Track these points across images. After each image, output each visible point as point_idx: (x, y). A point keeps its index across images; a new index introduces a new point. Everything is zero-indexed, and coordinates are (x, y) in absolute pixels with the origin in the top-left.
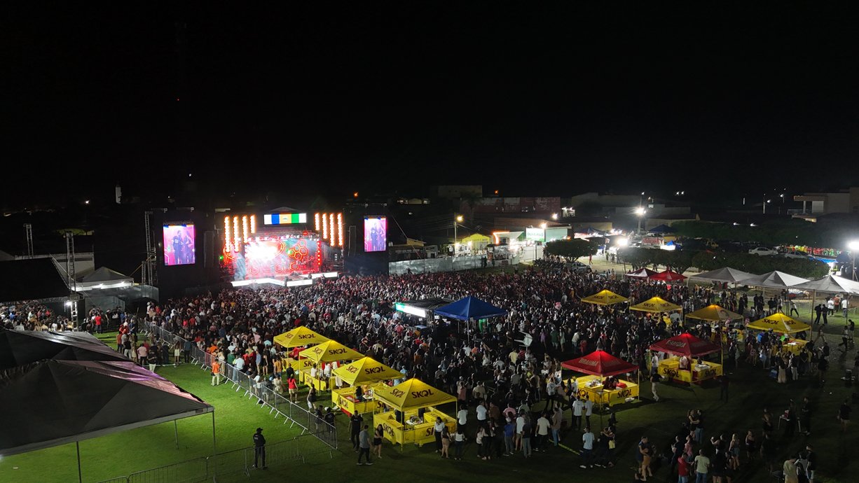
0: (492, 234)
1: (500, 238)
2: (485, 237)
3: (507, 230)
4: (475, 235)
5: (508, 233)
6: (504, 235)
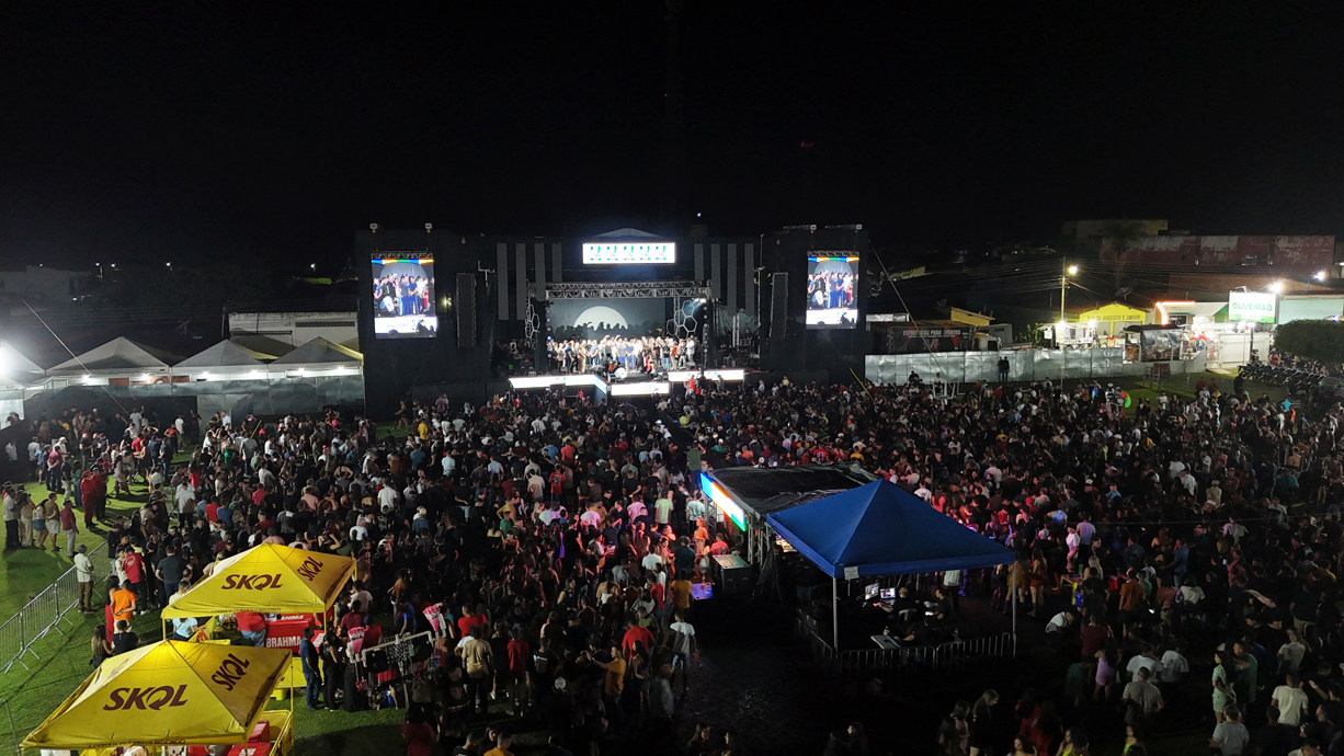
0: (1152, 306)
1: (1171, 315)
2: (1134, 312)
3: (1190, 299)
4: (1111, 306)
5: (1192, 304)
6: (1179, 308)
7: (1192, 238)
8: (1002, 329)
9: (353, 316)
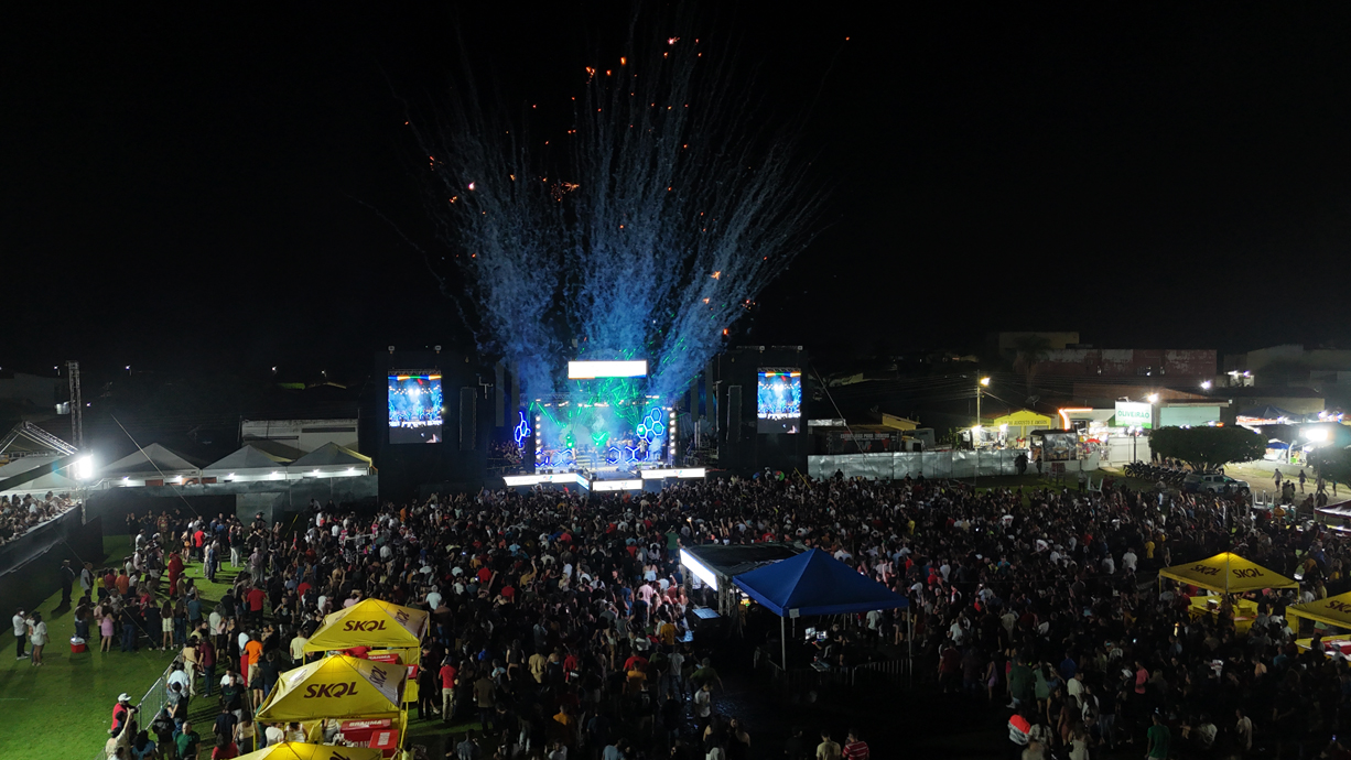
0: (1056, 412)
1: (1073, 421)
4: (1021, 412)
6: (1079, 414)
7: (1095, 351)
8: (926, 433)
9: (354, 423)
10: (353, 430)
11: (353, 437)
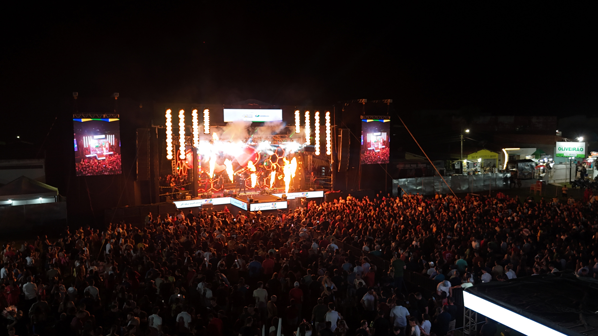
0: (501, 150)
1: (510, 155)
4: (484, 150)
5: (519, 149)
8: (439, 164)
9: (42, 162)
10: (41, 167)
11: (41, 173)
